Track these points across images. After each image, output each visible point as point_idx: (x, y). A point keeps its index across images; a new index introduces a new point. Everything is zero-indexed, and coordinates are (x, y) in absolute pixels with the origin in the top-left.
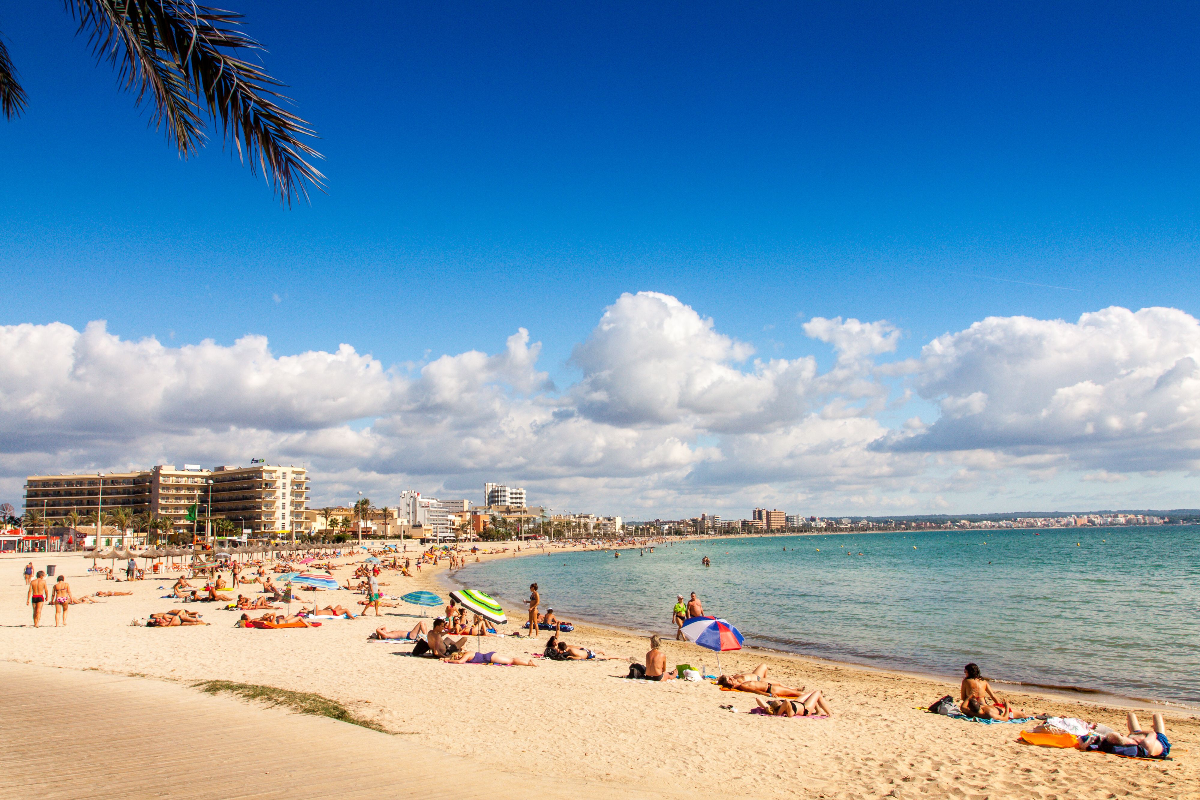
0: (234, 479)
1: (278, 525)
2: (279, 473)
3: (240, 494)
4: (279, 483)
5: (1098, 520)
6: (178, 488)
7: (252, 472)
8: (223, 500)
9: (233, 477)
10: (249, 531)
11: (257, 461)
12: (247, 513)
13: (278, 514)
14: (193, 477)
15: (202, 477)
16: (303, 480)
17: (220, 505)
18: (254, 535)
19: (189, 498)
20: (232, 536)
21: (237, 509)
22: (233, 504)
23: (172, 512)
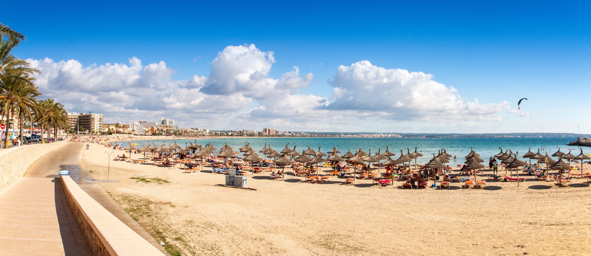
0: (85, 117)
1: (96, 129)
2: (96, 116)
3: (86, 121)
4: (96, 118)
5: (383, 136)
6: (72, 119)
7: (89, 115)
8: (82, 122)
9: (85, 116)
10: (88, 131)
11: (90, 112)
12: (88, 126)
13: (96, 126)
14: (75, 116)
15: (77, 116)
16: (102, 118)
17: (82, 123)
18: (89, 132)
19: (74, 121)
20: (84, 131)
21: (85, 125)
22: (85, 123)
23: (70, 125)
